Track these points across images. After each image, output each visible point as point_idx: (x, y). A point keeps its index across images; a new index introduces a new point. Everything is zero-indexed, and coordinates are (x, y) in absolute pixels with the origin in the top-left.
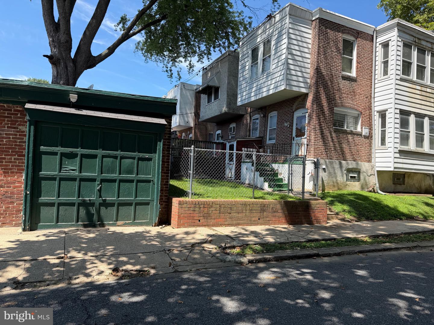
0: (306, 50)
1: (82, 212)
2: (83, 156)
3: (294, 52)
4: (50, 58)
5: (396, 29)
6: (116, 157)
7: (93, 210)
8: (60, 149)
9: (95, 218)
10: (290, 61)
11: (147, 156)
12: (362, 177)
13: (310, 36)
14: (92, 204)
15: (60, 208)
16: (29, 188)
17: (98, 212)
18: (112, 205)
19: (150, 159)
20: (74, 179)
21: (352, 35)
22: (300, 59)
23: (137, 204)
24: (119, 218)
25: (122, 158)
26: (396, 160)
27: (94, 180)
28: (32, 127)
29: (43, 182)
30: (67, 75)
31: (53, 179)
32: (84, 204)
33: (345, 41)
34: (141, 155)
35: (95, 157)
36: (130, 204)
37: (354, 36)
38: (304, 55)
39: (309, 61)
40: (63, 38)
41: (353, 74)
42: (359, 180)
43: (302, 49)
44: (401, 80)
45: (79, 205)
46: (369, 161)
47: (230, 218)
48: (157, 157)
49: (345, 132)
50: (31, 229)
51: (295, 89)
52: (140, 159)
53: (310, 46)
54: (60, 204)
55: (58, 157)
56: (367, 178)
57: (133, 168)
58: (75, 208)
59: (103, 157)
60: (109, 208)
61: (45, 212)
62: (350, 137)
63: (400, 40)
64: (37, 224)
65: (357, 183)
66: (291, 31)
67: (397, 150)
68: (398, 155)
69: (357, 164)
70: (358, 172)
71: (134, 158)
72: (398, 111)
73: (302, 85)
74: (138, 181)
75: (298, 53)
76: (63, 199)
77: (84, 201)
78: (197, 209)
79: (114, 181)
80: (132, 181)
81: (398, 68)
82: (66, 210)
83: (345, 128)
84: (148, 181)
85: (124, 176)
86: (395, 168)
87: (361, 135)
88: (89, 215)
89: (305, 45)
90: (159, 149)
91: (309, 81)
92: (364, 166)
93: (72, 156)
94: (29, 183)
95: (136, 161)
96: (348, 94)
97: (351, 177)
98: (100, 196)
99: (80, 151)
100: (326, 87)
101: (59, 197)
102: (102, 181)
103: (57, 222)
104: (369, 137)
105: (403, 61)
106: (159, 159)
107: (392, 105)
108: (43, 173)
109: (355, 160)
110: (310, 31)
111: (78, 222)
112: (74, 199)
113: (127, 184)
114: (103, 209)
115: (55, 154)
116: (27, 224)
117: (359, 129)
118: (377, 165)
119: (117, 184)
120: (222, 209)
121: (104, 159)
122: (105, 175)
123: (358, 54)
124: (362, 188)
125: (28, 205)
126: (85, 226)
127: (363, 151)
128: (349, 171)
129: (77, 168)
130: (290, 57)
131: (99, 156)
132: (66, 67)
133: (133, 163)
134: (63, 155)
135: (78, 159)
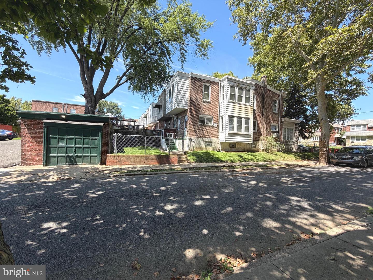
0: (186, 90)
1: (68, 159)
2: (67, 139)
3: (181, 92)
4: (84, 96)
5: (226, 80)
6: (81, 139)
7: (72, 159)
8: (57, 136)
9: (73, 162)
10: (179, 96)
11: (95, 138)
12: (213, 145)
13: (188, 84)
14: (72, 156)
15: (59, 158)
16: (45, 151)
17: (75, 159)
18: (80, 157)
19: (96, 139)
20: (64, 147)
21: (208, 83)
22: (184, 94)
23: (91, 157)
24: (84, 162)
25: (84, 139)
26: (226, 137)
27: (73, 148)
28: (46, 129)
29: (51, 148)
30: (92, 103)
31: (55, 147)
32: (68, 156)
33: (205, 86)
34: (92, 138)
35: (73, 139)
36: (88, 157)
37: (209, 84)
38: (185, 92)
39: (187, 95)
40: (89, 87)
41: (209, 100)
42: (212, 146)
43: (184, 90)
44: (229, 102)
45: (67, 157)
46: (218, 138)
47: (131, 162)
48: (99, 138)
49: (205, 126)
50: (47, 166)
51: (181, 107)
52: (92, 139)
53: (188, 89)
54: (58, 157)
55: (57, 139)
56: (216, 145)
57: (89, 143)
58: (65, 158)
59: (76, 139)
60: (79, 158)
61: (52, 159)
62: (207, 128)
63: (229, 85)
64: (49, 164)
65: (211, 148)
66: (179, 83)
67: (227, 133)
68: (227, 135)
69: (210, 139)
70: (211, 142)
71: (89, 139)
72: (228, 116)
73: (185, 105)
74: (91, 148)
75: (183, 92)
76: (59, 155)
77: (68, 155)
78: (115, 159)
79: (81, 148)
80: (89, 148)
81: (228, 97)
82: (61, 159)
83: (206, 124)
84: (96, 148)
85: (85, 146)
86: (226, 141)
87: (213, 126)
88: (71, 161)
89: (186, 88)
90: (100, 135)
91: (188, 104)
92: (214, 140)
93: (63, 139)
94: (45, 149)
95: (90, 140)
96: (206, 109)
97: (208, 145)
98: (75, 154)
99: (66, 137)
100: (195, 106)
101: (58, 154)
102: (76, 148)
103: (58, 163)
104: (217, 127)
105: (230, 94)
106: (100, 139)
107: (225, 114)
108: (51, 145)
109: (210, 138)
110: (188, 82)
111: (66, 163)
112: (64, 155)
113: (87, 149)
114: (77, 159)
115: (56, 138)
116: (45, 164)
117: (212, 124)
118: (221, 139)
119: (82, 149)
120: (127, 159)
121: (76, 140)
122: (77, 146)
123: (211, 91)
124: (213, 150)
125: (45, 157)
126: (69, 165)
127: (214, 133)
128: (206, 142)
129: (65, 143)
130: (178, 93)
131: (74, 138)
132: (91, 99)
133: (89, 141)
134: (59, 138)
135: (65, 140)
